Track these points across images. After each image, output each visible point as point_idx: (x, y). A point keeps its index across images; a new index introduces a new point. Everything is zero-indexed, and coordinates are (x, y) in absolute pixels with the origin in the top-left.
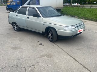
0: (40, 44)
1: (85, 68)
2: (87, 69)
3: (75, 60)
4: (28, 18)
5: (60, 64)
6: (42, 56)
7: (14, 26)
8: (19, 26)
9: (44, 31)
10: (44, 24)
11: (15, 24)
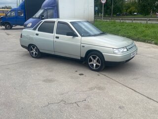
0: (80, 74)
1: (150, 99)
2: (153, 100)
3: (135, 91)
4: (57, 38)
5: (118, 97)
6: (91, 89)
7: (32, 50)
8: (41, 51)
9: (84, 56)
10: (84, 47)
11: (34, 47)
